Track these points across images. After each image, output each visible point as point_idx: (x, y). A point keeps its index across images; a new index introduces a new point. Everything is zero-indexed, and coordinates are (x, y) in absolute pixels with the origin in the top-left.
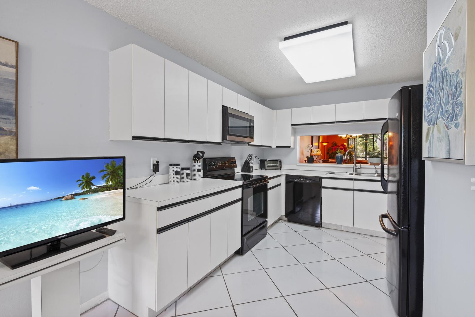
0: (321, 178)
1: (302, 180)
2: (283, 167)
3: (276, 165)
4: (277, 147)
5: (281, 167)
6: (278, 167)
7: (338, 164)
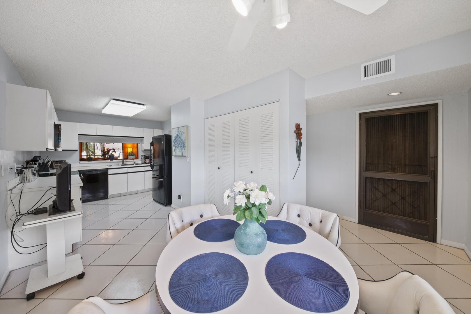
0: (108, 169)
1: (94, 172)
4: (63, 150)
7: (111, 160)
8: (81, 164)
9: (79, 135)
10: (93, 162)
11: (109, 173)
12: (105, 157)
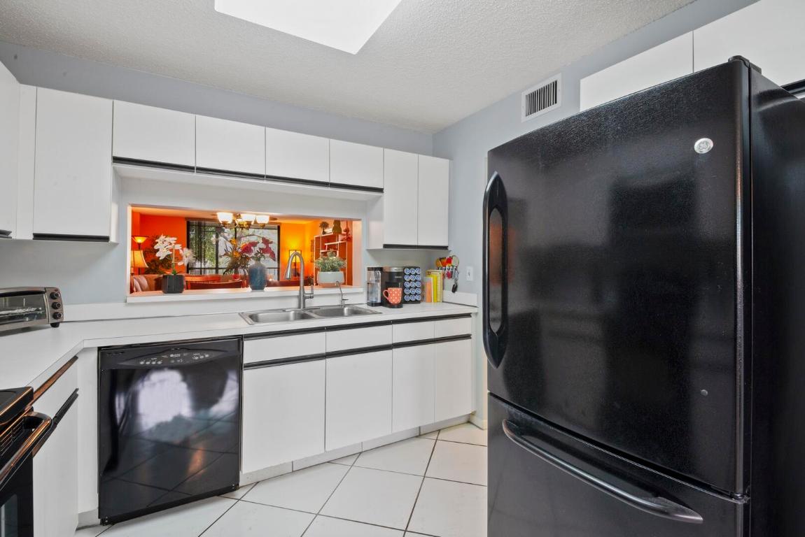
0: (240, 339)
1: (175, 359)
2: (66, 316)
3: (33, 309)
4: (38, 236)
5: (56, 316)
6: (41, 316)
7: (254, 288)
8: (132, 304)
9: (117, 160)
10: (189, 295)
11: (247, 360)
12: (236, 272)
